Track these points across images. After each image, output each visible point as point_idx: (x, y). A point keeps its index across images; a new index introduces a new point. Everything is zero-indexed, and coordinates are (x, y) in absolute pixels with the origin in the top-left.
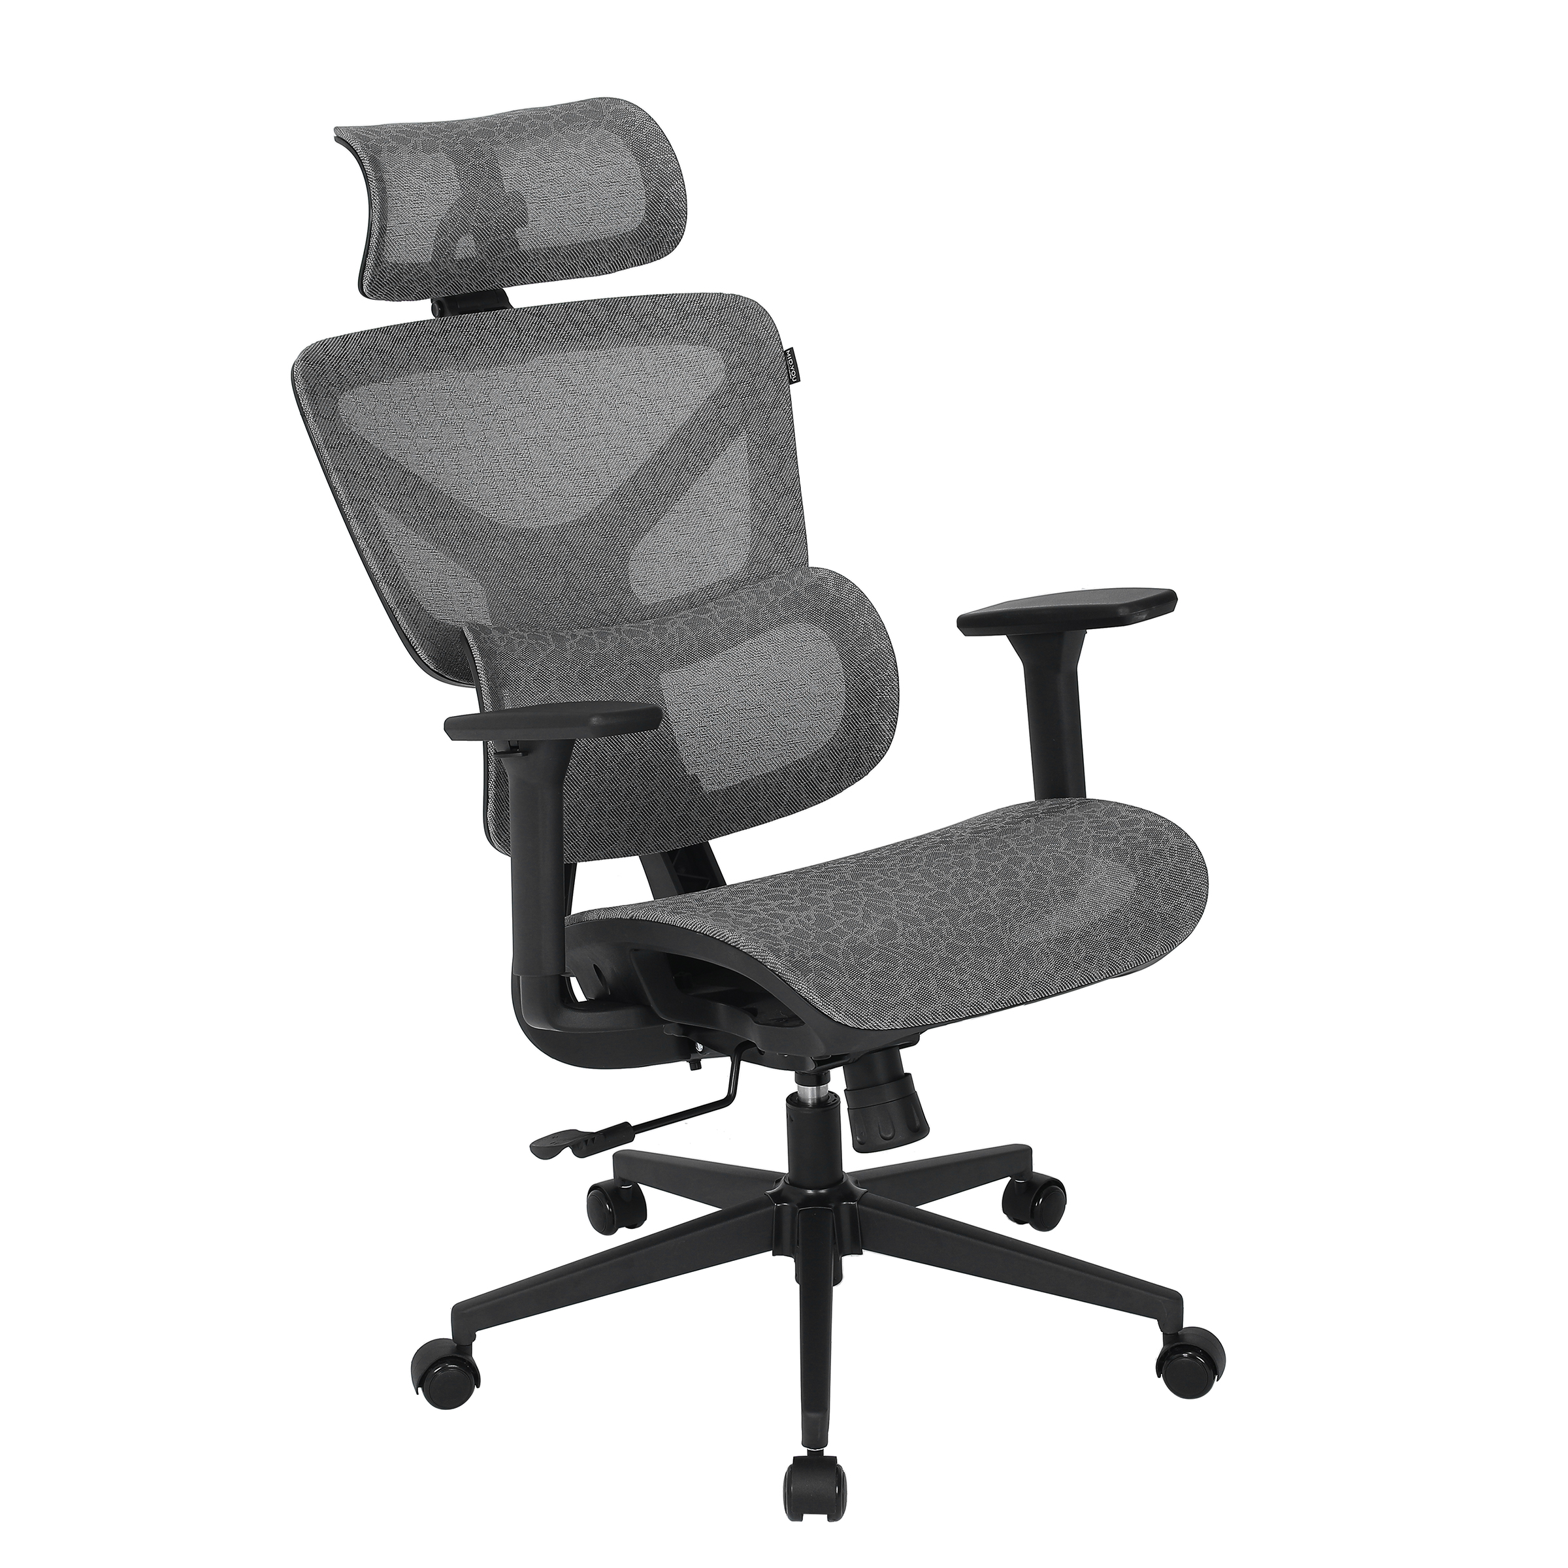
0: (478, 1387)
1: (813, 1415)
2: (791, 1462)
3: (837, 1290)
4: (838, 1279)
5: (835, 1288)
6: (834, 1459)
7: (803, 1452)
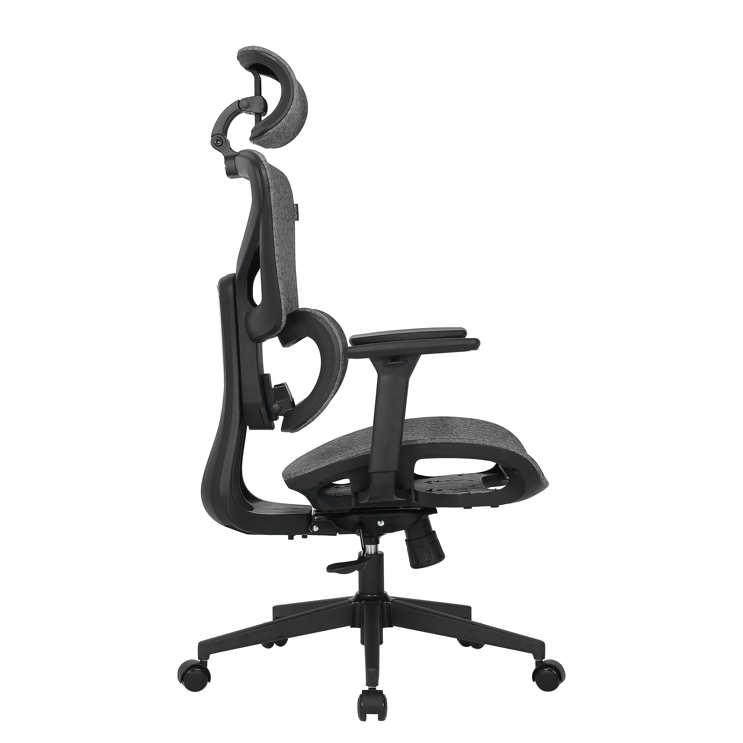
0: (209, 682)
1: (371, 670)
2: (361, 693)
3: (381, 647)
4: (381, 643)
5: (380, 646)
6: (382, 691)
7: (367, 688)
